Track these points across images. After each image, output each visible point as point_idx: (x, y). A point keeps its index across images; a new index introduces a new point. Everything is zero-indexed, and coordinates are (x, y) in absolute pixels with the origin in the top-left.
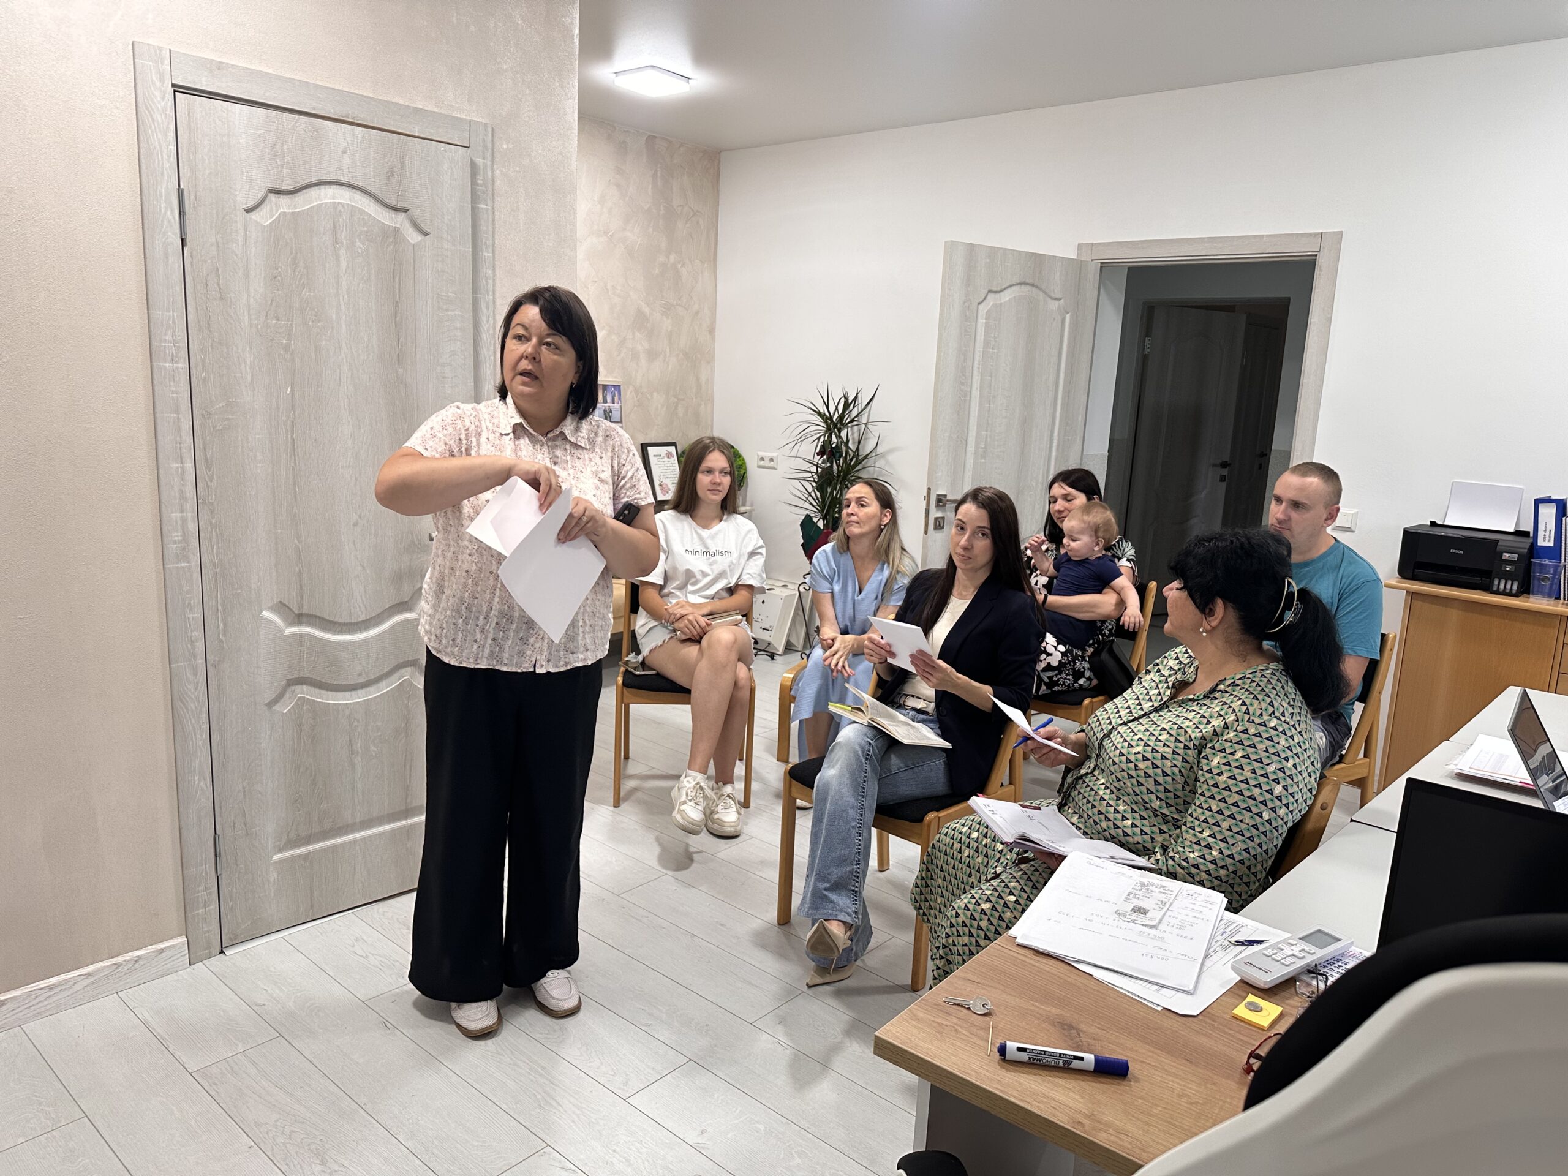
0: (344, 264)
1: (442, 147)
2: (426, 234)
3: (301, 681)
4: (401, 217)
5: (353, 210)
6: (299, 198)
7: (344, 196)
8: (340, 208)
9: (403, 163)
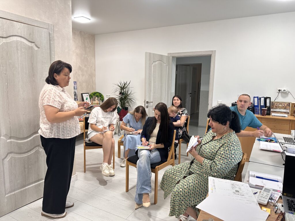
0: (19, 54)
1: (42, 29)
2: (39, 48)
3: (11, 153)
4: (33, 44)
5: (21, 42)
6: (8, 39)
7: (19, 39)
8: (18, 42)
9: (33, 32)
